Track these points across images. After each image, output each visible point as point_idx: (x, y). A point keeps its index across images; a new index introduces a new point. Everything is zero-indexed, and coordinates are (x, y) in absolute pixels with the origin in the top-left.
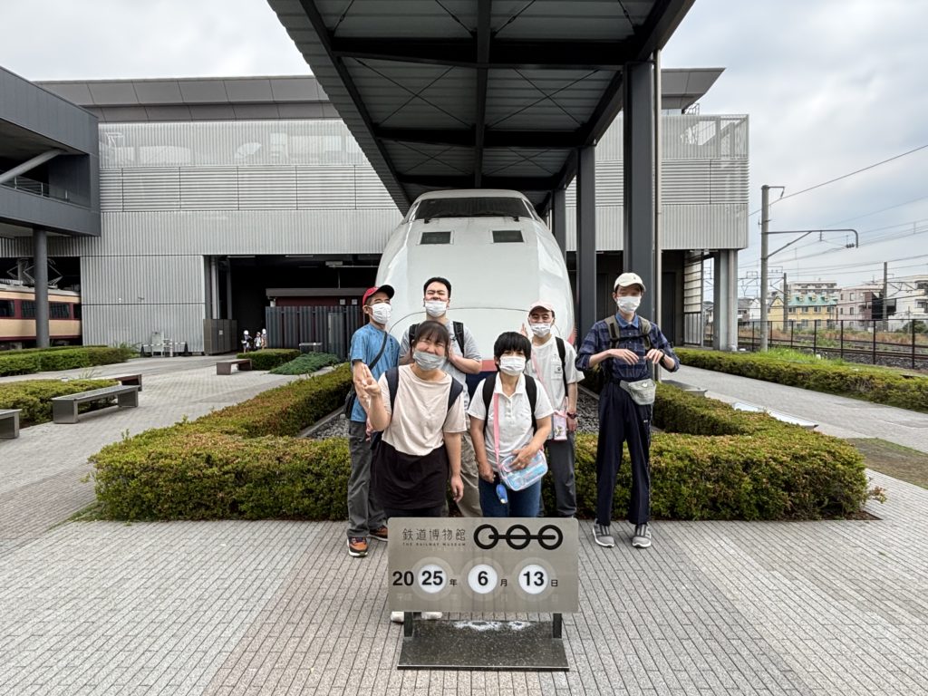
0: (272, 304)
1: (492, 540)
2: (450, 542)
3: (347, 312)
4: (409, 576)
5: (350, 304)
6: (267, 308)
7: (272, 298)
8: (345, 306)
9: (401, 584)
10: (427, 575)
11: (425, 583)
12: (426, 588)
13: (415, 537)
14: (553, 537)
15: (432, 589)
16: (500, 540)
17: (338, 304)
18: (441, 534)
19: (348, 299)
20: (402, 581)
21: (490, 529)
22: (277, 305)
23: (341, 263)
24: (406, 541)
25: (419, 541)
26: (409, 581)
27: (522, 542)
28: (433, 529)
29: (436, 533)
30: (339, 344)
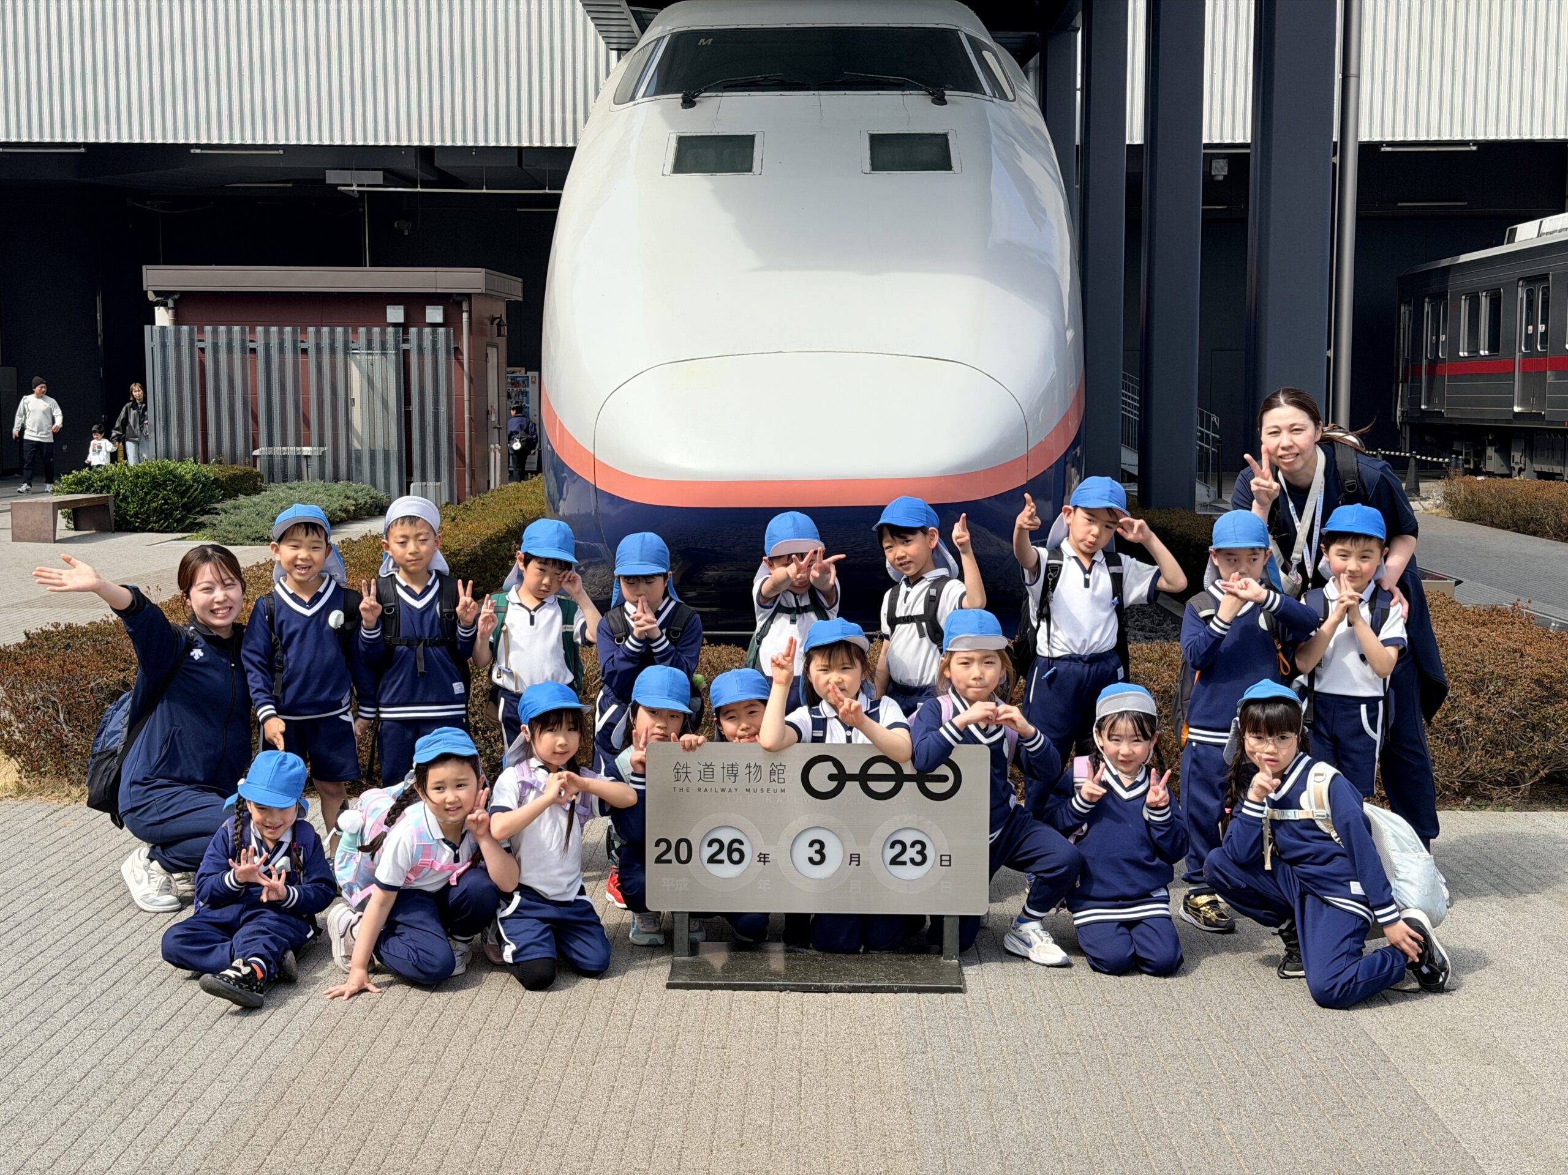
0: (163, 317)
1: (835, 784)
2: (758, 786)
3: (413, 346)
4: (683, 846)
5: (421, 323)
6: (147, 328)
7: (164, 296)
8: (404, 327)
9: (670, 862)
10: (716, 847)
11: (712, 860)
12: (714, 868)
13: (694, 775)
14: (944, 779)
15: (727, 870)
16: (848, 783)
17: (384, 324)
18: (742, 771)
19: (415, 302)
20: (671, 855)
21: (830, 763)
22: (178, 321)
23: (378, 177)
24: (679, 784)
25: (703, 785)
26: (683, 857)
27: (887, 786)
28: (728, 762)
29: (733, 771)
30: (387, 454)
